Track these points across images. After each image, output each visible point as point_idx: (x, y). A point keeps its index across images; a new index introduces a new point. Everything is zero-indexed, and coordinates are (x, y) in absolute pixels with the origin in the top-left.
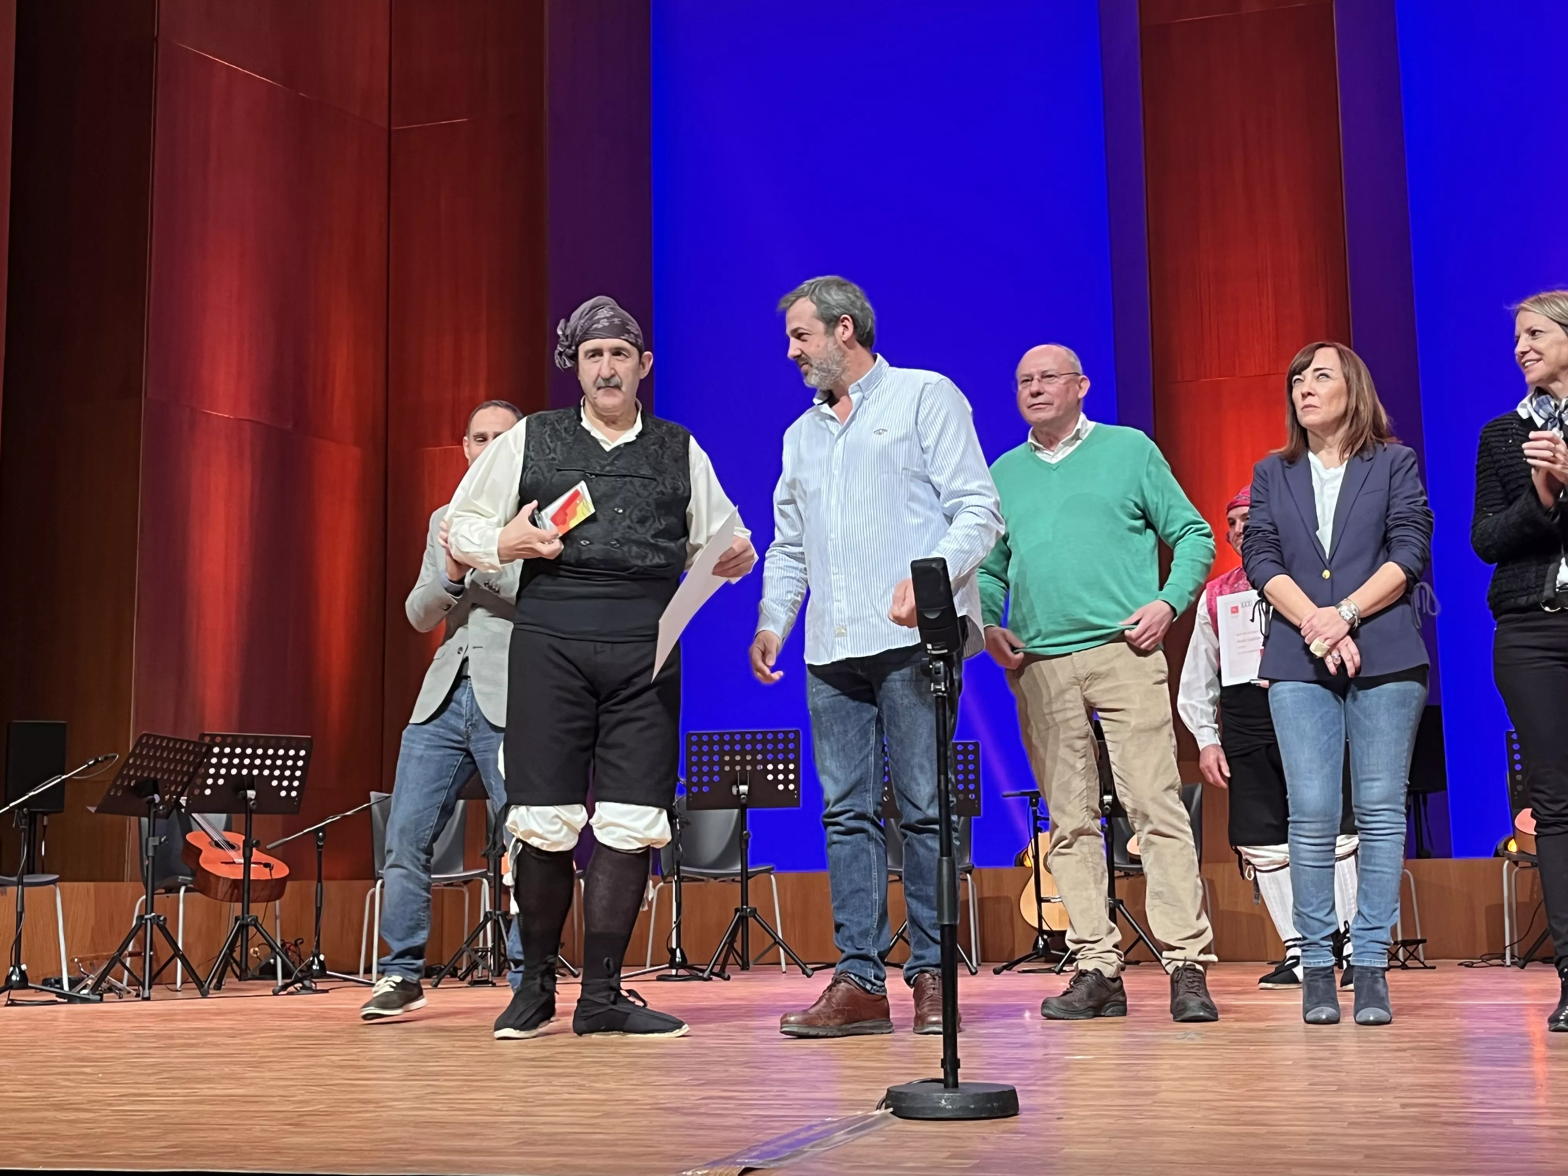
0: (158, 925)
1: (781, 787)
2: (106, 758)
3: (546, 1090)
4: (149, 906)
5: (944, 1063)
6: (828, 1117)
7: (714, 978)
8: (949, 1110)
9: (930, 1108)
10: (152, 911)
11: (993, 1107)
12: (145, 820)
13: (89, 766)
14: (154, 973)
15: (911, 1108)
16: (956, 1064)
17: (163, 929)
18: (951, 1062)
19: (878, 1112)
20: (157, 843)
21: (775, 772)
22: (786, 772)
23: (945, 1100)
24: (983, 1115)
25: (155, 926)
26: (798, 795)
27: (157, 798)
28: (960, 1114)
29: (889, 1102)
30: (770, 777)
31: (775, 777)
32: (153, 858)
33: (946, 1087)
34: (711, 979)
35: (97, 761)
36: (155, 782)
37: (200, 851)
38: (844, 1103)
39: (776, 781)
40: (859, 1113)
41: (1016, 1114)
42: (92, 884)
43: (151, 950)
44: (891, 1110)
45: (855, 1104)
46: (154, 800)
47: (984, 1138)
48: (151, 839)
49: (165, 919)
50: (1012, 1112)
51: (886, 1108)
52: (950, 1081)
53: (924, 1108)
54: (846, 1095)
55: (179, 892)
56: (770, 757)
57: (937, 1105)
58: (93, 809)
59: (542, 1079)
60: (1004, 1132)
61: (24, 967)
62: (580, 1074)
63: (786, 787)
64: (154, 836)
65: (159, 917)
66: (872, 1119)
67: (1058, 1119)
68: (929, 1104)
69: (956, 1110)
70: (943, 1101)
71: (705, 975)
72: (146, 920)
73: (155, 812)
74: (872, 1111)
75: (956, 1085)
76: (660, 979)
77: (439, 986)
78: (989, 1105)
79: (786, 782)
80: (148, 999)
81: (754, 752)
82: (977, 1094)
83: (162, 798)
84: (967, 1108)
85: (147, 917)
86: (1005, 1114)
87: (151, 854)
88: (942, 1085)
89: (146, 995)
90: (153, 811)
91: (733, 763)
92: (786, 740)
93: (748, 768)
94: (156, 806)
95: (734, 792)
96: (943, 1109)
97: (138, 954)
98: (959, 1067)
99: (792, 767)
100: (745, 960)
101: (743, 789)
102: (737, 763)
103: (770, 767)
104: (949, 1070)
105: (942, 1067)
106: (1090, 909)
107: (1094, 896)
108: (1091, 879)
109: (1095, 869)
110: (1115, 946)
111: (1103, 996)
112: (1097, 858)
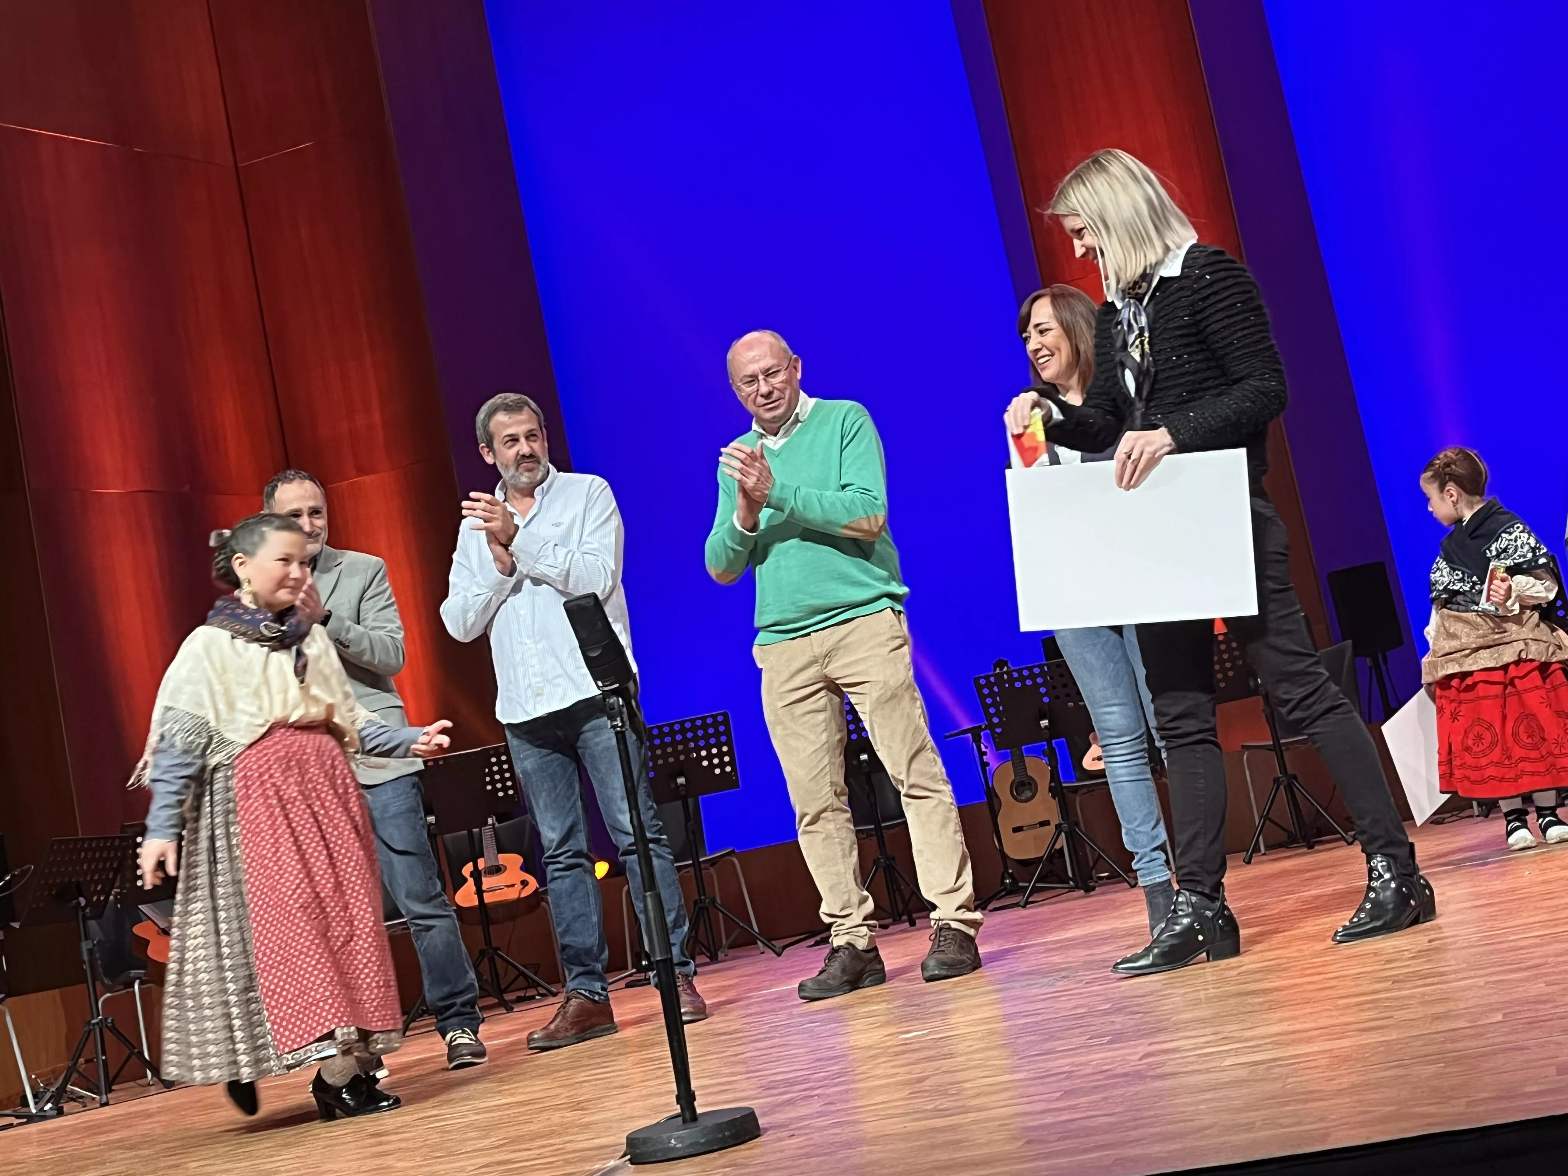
0: (107, 1027)
1: (717, 771)
2: (22, 871)
4: (96, 1009)
5: (679, 1098)
8: (679, 1149)
9: (663, 1150)
10: (99, 1015)
11: (722, 1135)
13: (6, 882)
14: (111, 1078)
15: (644, 1152)
16: (691, 1097)
17: (113, 1029)
18: (686, 1096)
19: (612, 1163)
20: (90, 946)
21: (710, 757)
22: (720, 755)
23: (677, 1139)
24: (715, 1147)
25: (105, 1029)
26: (736, 775)
27: (82, 901)
28: (691, 1151)
29: (628, 1150)
30: (705, 763)
31: (711, 762)
32: (89, 961)
33: (684, 1121)
35: (13, 876)
36: (78, 884)
37: (147, 942)
39: (712, 766)
41: (759, 1136)
42: (57, 991)
43: (104, 1053)
44: (628, 1156)
46: (79, 903)
48: (84, 943)
50: (743, 1139)
51: (627, 1153)
52: (688, 1113)
53: (656, 1151)
55: (133, 987)
56: (702, 743)
57: (665, 1144)
58: (17, 925)
63: (723, 770)
64: (86, 939)
65: (106, 1019)
67: (791, 1136)
68: (658, 1145)
69: (691, 1145)
70: (675, 1140)
72: (95, 1024)
73: (84, 916)
75: (695, 1117)
76: (628, 986)
77: (408, 1033)
79: (722, 765)
80: (107, 1104)
81: (685, 741)
83: (87, 899)
84: (697, 1143)
85: (94, 1021)
87: (86, 958)
88: (681, 1120)
89: (104, 1100)
90: (81, 914)
91: (665, 756)
92: (715, 724)
93: (682, 757)
94: (84, 908)
95: (673, 786)
96: (674, 1149)
97: (91, 1061)
98: (695, 1099)
99: (725, 749)
100: (712, 949)
101: (681, 780)
102: (670, 755)
103: (704, 753)
104: (684, 1106)
105: (678, 1102)
106: (840, 883)
107: (843, 871)
108: (840, 854)
109: (842, 844)
110: (865, 919)
111: (859, 968)
112: (844, 833)
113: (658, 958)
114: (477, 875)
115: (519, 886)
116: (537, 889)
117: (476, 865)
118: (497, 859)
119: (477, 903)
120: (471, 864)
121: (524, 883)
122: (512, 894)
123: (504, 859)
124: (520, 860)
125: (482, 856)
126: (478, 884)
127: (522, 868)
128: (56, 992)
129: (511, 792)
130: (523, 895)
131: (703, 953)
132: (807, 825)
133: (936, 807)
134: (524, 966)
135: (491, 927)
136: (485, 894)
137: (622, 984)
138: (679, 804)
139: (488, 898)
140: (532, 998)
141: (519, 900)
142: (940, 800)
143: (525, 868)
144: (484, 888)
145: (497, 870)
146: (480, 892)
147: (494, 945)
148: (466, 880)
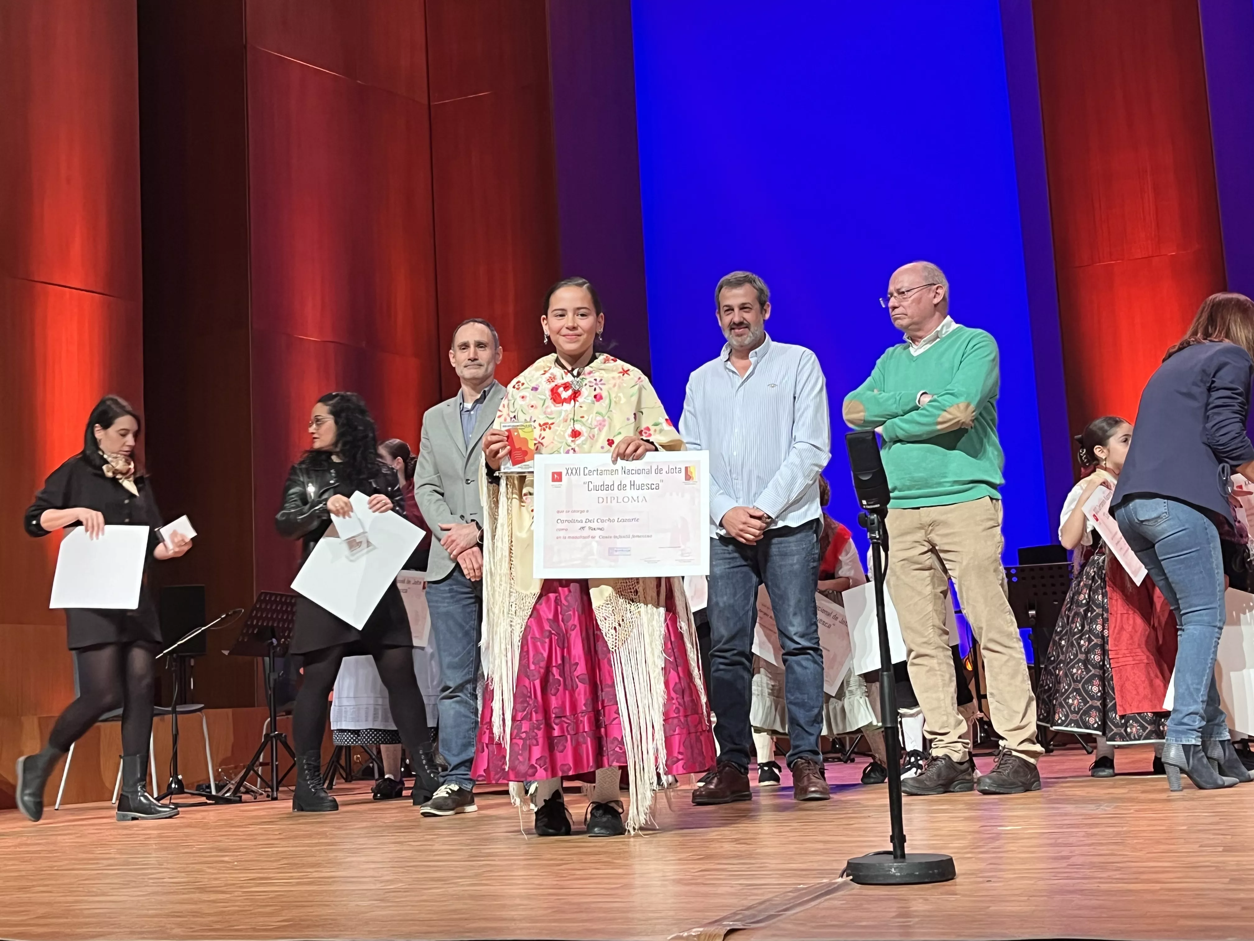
0: (281, 741)
2: (234, 613)
3: (578, 866)
4: (273, 726)
5: (892, 839)
6: (800, 884)
8: (897, 877)
9: (882, 875)
10: (275, 731)
11: (933, 872)
12: (267, 659)
13: (223, 619)
14: (279, 779)
15: (867, 876)
16: (903, 839)
17: (284, 744)
18: (898, 838)
19: (840, 880)
20: (276, 677)
23: (894, 869)
24: (926, 880)
25: (278, 741)
27: (274, 641)
28: (908, 880)
29: (849, 871)
32: (274, 688)
33: (895, 857)
35: (227, 615)
36: (273, 629)
38: (815, 872)
40: (825, 881)
41: (952, 879)
43: (276, 761)
44: (851, 877)
45: (823, 873)
46: (272, 643)
47: (926, 900)
48: (272, 674)
49: (285, 736)
50: (950, 877)
51: (847, 876)
52: (899, 852)
53: (877, 876)
54: (815, 866)
57: (888, 873)
58: (226, 653)
59: (575, 858)
60: (942, 894)
61: (180, 777)
62: (605, 853)
64: (274, 671)
65: (282, 734)
66: (836, 885)
67: (988, 881)
68: (882, 873)
69: (905, 876)
70: (893, 870)
72: (272, 737)
73: (274, 653)
74: (835, 878)
75: (903, 856)
78: (931, 872)
80: (275, 799)
82: (921, 863)
83: (278, 640)
84: (911, 875)
85: (272, 734)
86: (944, 879)
87: (272, 685)
88: (892, 856)
89: (275, 796)
90: (272, 652)
94: (275, 647)
96: (894, 876)
97: (267, 764)
98: (905, 841)
104: (897, 845)
105: (891, 842)
106: (939, 707)
107: (942, 697)
108: (940, 683)
109: (942, 676)
110: (960, 737)
111: (951, 776)
112: (944, 667)
113: (889, 725)
128: (229, 711)
132: (914, 658)
133: (1007, 661)
142: (1011, 656)
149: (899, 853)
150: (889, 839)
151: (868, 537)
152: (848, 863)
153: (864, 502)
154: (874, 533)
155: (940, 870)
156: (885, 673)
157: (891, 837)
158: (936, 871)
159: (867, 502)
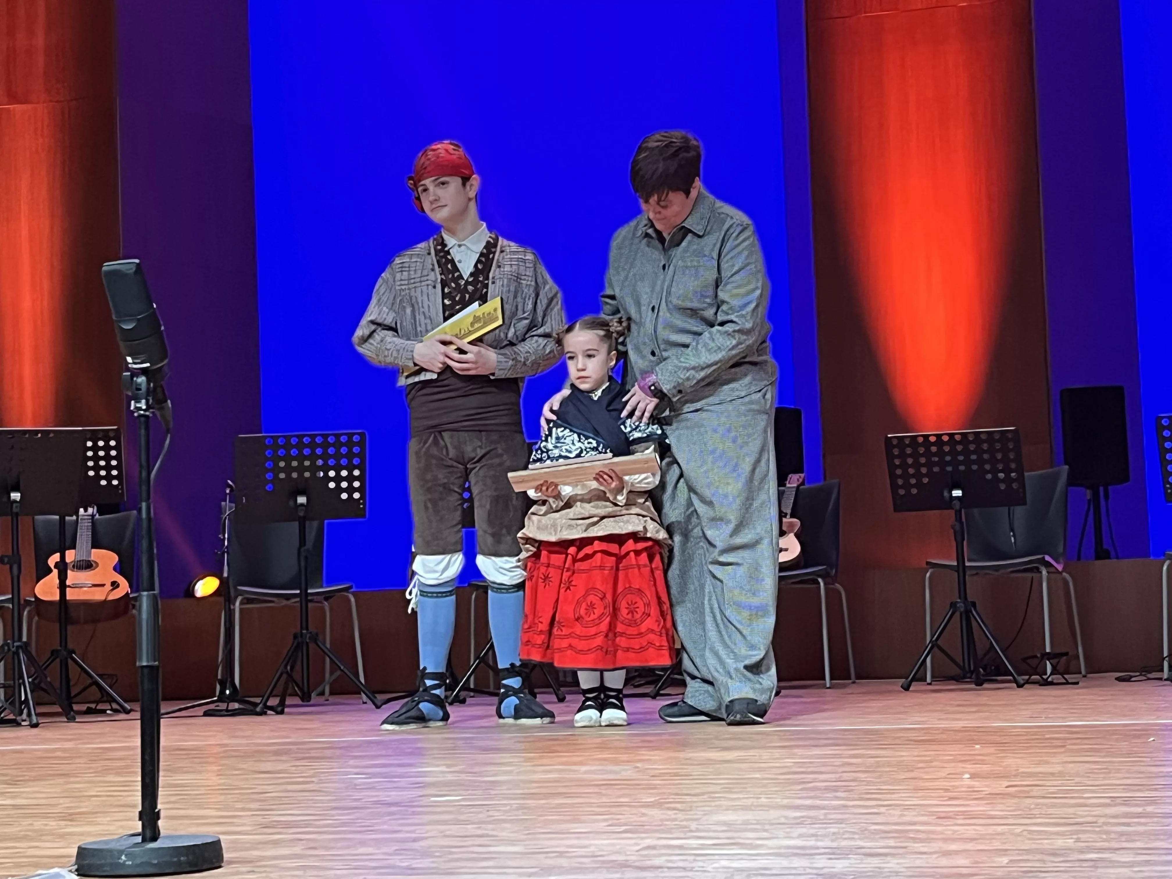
1: (344, 496)
5: (142, 816)
7: (269, 712)
9: (111, 865)
11: (179, 860)
15: (90, 866)
16: (157, 816)
18: (150, 813)
19: (57, 870)
21: (338, 479)
22: (350, 479)
26: (364, 504)
30: (332, 485)
31: (338, 485)
33: (144, 840)
34: (265, 713)
39: (339, 490)
41: (220, 868)
44: (76, 867)
53: (102, 866)
56: (331, 462)
57: (117, 861)
63: (350, 496)
68: (109, 861)
69: (142, 865)
70: (123, 857)
71: (258, 709)
76: (206, 714)
78: (175, 859)
79: (350, 490)
81: (313, 457)
88: (139, 839)
91: (288, 469)
92: (350, 444)
93: (307, 474)
95: (291, 503)
98: (160, 819)
99: (356, 473)
100: (306, 689)
101: (302, 500)
102: (294, 469)
103: (332, 474)
104: (146, 824)
105: (140, 819)
113: (145, 664)
114: (62, 567)
115: (108, 587)
116: (127, 594)
117: (63, 557)
118: (89, 554)
119: (57, 598)
120: (58, 555)
121: (115, 585)
122: (98, 595)
123: (96, 554)
124: (115, 558)
125: (74, 547)
126: (62, 577)
127: (115, 569)
129: (115, 482)
130: (110, 598)
131: (297, 695)
134: (98, 675)
135: (70, 628)
136: (68, 589)
137: (201, 711)
138: (296, 524)
139: (71, 595)
140: (103, 712)
141: (105, 602)
143: (119, 569)
144: (68, 583)
145: (87, 565)
146: (63, 587)
147: (70, 646)
148: (50, 571)
149: (148, 834)
150: (137, 815)
151: (132, 408)
152: (79, 848)
153: (129, 359)
154: (139, 402)
155: (191, 857)
156: (145, 593)
157: (140, 813)
158: (182, 858)
159: (133, 359)
